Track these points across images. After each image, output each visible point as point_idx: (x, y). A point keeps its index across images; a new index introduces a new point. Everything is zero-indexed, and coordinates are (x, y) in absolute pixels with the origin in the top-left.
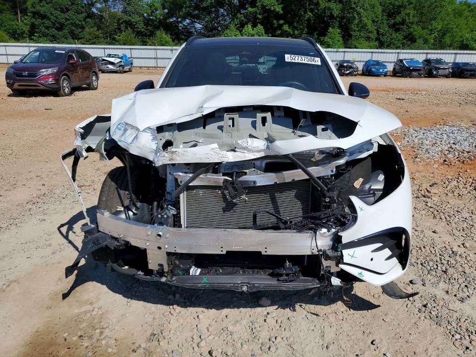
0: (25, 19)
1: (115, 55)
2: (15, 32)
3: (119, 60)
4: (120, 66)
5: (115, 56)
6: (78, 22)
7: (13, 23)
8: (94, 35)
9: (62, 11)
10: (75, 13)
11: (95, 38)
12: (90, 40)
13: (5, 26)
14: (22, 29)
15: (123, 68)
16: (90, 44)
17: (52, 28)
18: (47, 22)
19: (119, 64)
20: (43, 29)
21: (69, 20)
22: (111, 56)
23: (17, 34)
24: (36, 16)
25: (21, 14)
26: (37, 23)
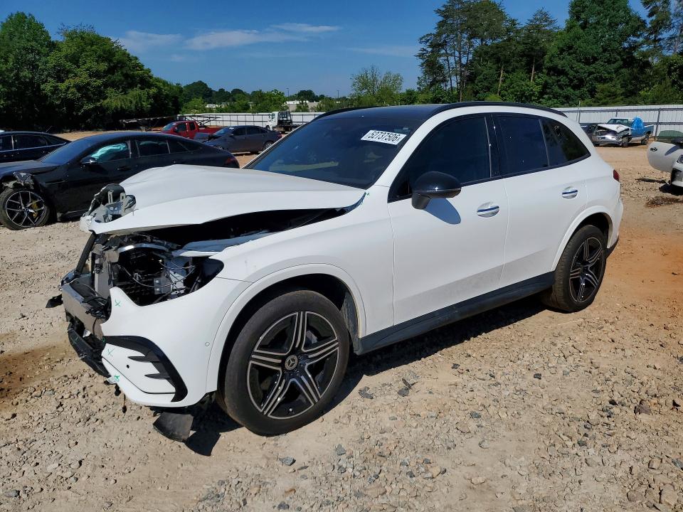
0: (539, 77)
1: (623, 120)
2: (523, 95)
3: (624, 127)
4: (624, 136)
5: (621, 122)
6: (606, 75)
7: (523, 83)
8: (609, 92)
9: (587, 62)
10: (605, 62)
11: (609, 96)
12: (601, 99)
13: (513, 88)
14: (532, 90)
15: (629, 139)
16: (599, 106)
17: (568, 86)
18: (563, 79)
19: (622, 134)
20: (556, 89)
21: (593, 73)
22: (617, 121)
23: (526, 96)
24: (552, 72)
25: (535, 70)
26: (550, 81)
